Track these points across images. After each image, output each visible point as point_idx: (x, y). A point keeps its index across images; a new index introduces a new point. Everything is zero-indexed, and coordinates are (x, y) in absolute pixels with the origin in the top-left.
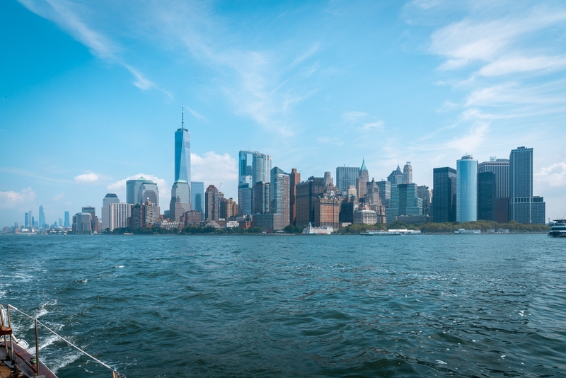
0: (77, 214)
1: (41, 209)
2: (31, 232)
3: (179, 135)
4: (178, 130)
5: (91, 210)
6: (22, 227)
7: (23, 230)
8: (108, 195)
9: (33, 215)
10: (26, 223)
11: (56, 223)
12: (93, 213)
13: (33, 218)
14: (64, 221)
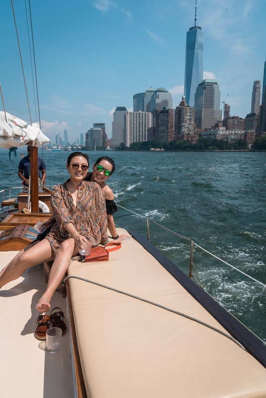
0: (89, 131)
1: (65, 132)
2: (58, 148)
3: (192, 34)
4: (191, 29)
5: (102, 125)
6: (54, 145)
7: (54, 147)
8: (119, 109)
9: (60, 137)
10: (57, 143)
11: (75, 142)
12: (104, 129)
13: (61, 139)
14: (80, 141)
